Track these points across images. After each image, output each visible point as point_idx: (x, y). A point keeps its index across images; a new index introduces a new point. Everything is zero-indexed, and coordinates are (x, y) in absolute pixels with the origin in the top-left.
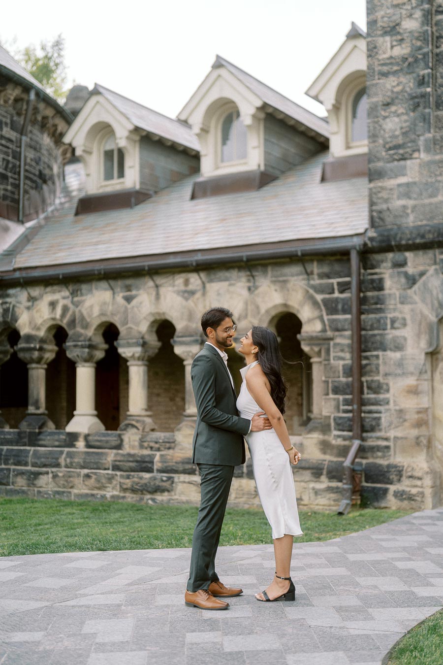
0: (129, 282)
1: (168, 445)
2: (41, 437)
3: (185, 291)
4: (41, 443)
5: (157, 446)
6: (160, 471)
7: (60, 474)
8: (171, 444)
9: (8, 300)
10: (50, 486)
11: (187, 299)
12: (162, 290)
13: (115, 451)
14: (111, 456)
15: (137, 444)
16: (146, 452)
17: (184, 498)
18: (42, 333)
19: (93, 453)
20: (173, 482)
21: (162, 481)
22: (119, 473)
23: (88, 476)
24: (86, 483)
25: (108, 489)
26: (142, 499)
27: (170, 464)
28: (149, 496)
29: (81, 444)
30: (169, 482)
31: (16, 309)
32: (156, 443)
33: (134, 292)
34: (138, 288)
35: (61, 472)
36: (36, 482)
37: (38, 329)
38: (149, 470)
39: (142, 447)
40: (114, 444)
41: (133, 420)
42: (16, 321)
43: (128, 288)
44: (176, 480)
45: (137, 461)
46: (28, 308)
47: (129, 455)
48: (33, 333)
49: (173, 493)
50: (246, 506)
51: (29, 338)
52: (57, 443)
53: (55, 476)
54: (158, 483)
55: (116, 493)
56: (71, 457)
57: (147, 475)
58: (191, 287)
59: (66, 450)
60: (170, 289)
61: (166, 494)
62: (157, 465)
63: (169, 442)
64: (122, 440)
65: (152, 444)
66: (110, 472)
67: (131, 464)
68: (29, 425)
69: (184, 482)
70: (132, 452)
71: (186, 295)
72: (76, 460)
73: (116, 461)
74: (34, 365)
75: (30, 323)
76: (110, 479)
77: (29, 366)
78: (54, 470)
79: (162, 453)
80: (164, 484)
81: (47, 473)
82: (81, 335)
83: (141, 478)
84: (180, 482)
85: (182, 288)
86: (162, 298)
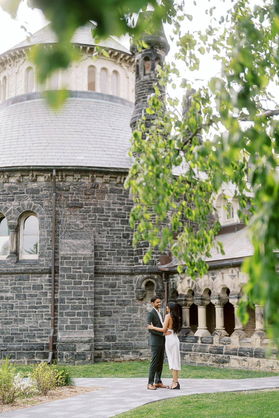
0: (213, 271)
1: (228, 342)
2: (186, 338)
3: (232, 276)
4: (186, 341)
5: (225, 343)
6: (226, 354)
7: (192, 355)
8: (229, 342)
9: (174, 279)
10: (189, 360)
11: (233, 279)
12: (224, 275)
13: (211, 345)
14: (209, 347)
15: (218, 341)
16: (221, 345)
17: (233, 366)
18: (186, 293)
19: (203, 345)
20: (229, 359)
21: (226, 358)
22: (212, 354)
23: (201, 355)
24: (201, 358)
25: (208, 361)
26: (219, 366)
27: (228, 351)
28: (222, 365)
29: (199, 341)
30: (228, 359)
31: (177, 283)
32: (224, 341)
33: (215, 276)
34: (216, 274)
35: (192, 353)
36: (184, 358)
37: (184, 291)
38: (222, 353)
39: (220, 343)
40: (210, 341)
41: (217, 331)
42: (177, 288)
43: (213, 274)
44: (231, 358)
45: (217, 349)
46: (181, 282)
47: (215, 346)
48: (183, 293)
49: (230, 364)
50: (254, 370)
51: (181, 295)
52: (191, 341)
53: (190, 355)
54: (224, 359)
55: (211, 363)
56: (196, 347)
57: (221, 355)
58: (234, 274)
59: (195, 344)
60: (227, 274)
61: (227, 364)
62: (224, 351)
63: (229, 341)
64: (213, 340)
65: (223, 342)
66: (208, 354)
67: (216, 351)
68: (182, 333)
69: (233, 359)
70: (217, 345)
71: (232, 277)
72: (197, 348)
73: (210, 349)
74: (184, 307)
75: (181, 289)
76: (209, 357)
77: (182, 307)
78: (190, 352)
79: (226, 346)
80: (226, 359)
81: (188, 354)
82: (198, 294)
83: (219, 357)
84: (232, 359)
85: (231, 274)
86: (224, 278)
